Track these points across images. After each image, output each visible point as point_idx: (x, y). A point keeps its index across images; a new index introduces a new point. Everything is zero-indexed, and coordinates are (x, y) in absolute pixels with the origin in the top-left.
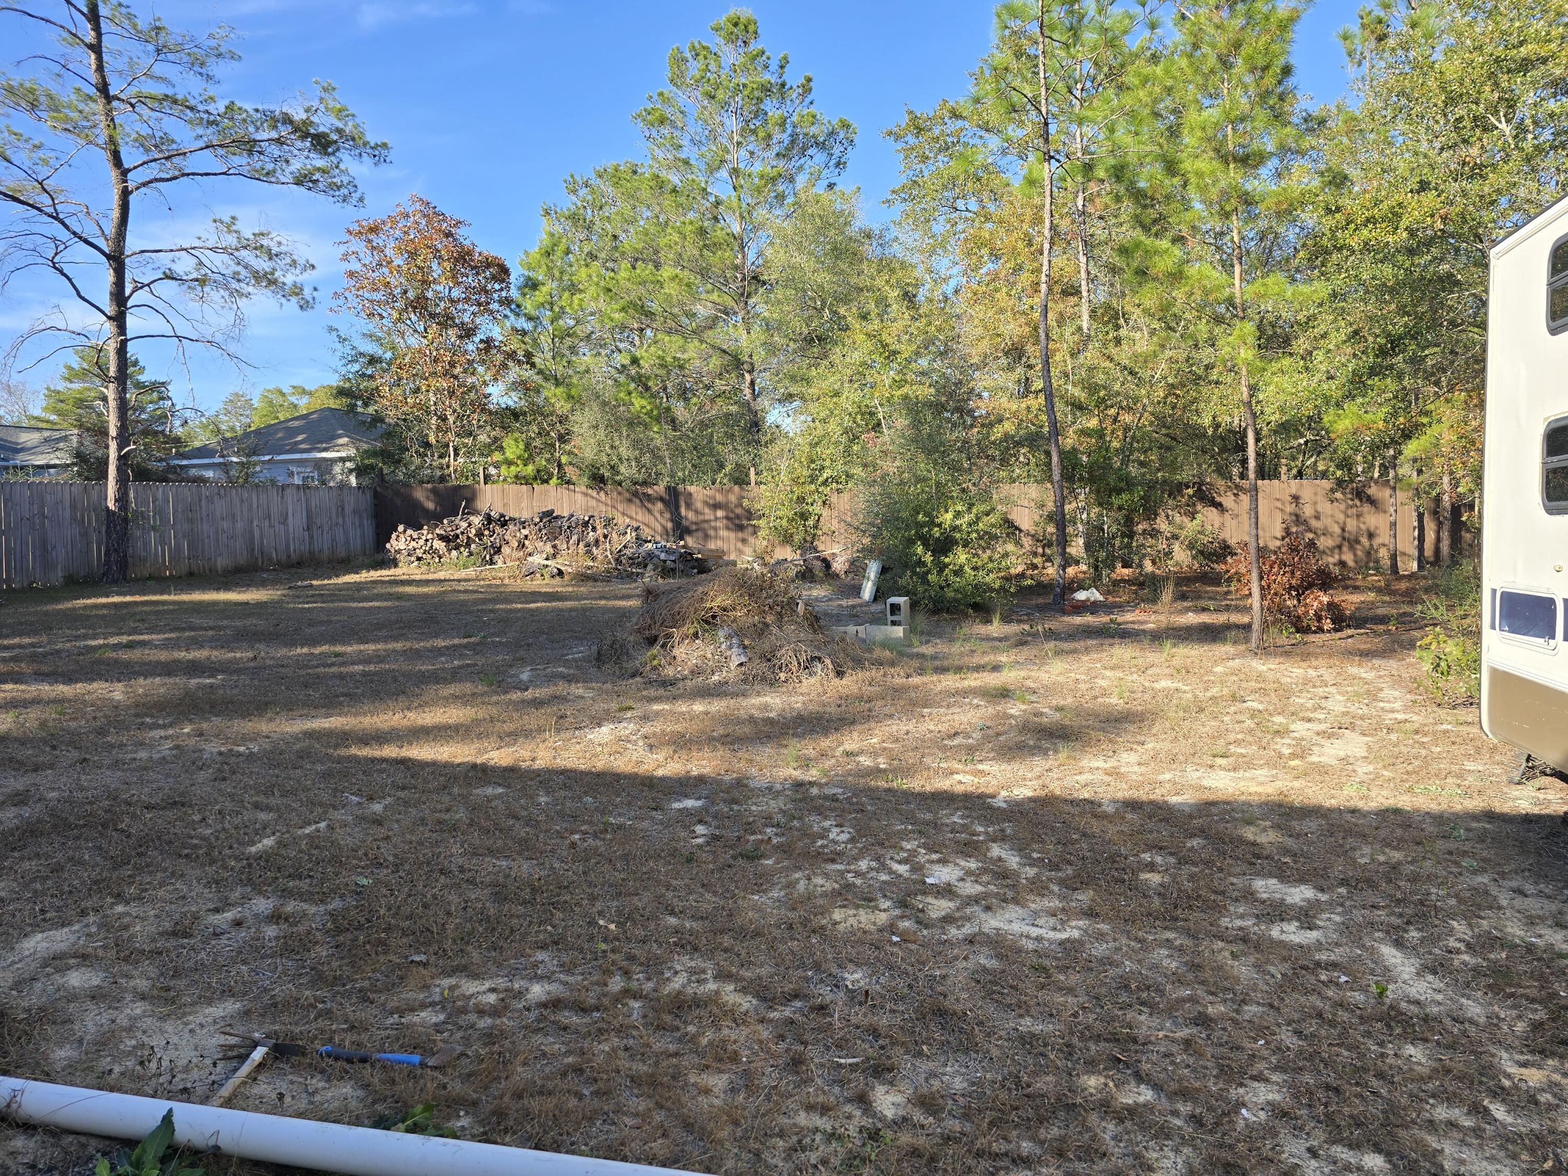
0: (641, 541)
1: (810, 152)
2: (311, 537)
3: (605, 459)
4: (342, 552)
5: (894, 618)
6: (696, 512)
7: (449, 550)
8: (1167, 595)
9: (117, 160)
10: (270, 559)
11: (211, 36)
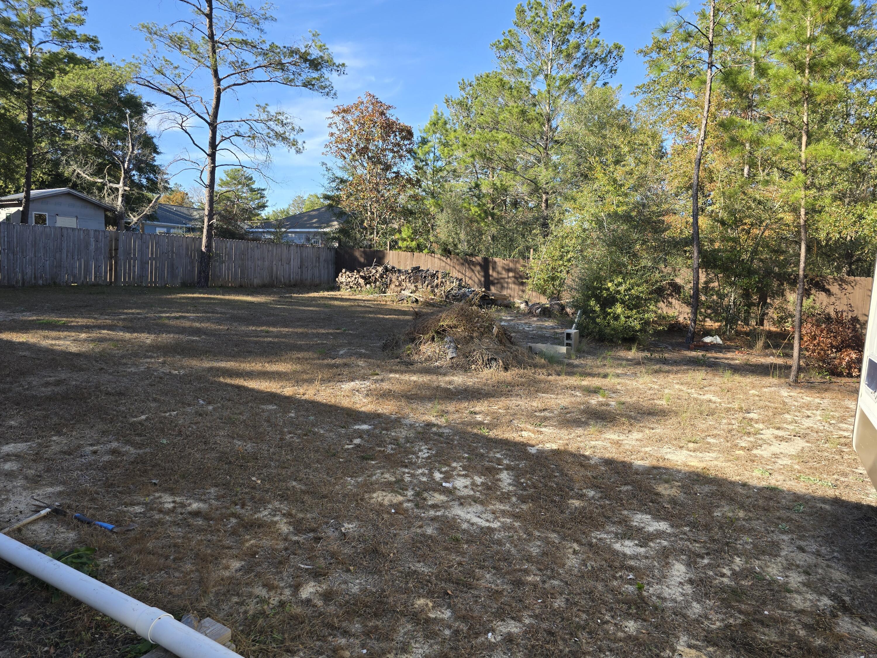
0: (460, 286)
1: (595, 64)
2: (302, 272)
3: (451, 240)
4: (317, 281)
5: (568, 342)
6: (498, 273)
7: (366, 285)
8: (760, 344)
9: (216, 73)
10: (281, 282)
11: (262, 8)
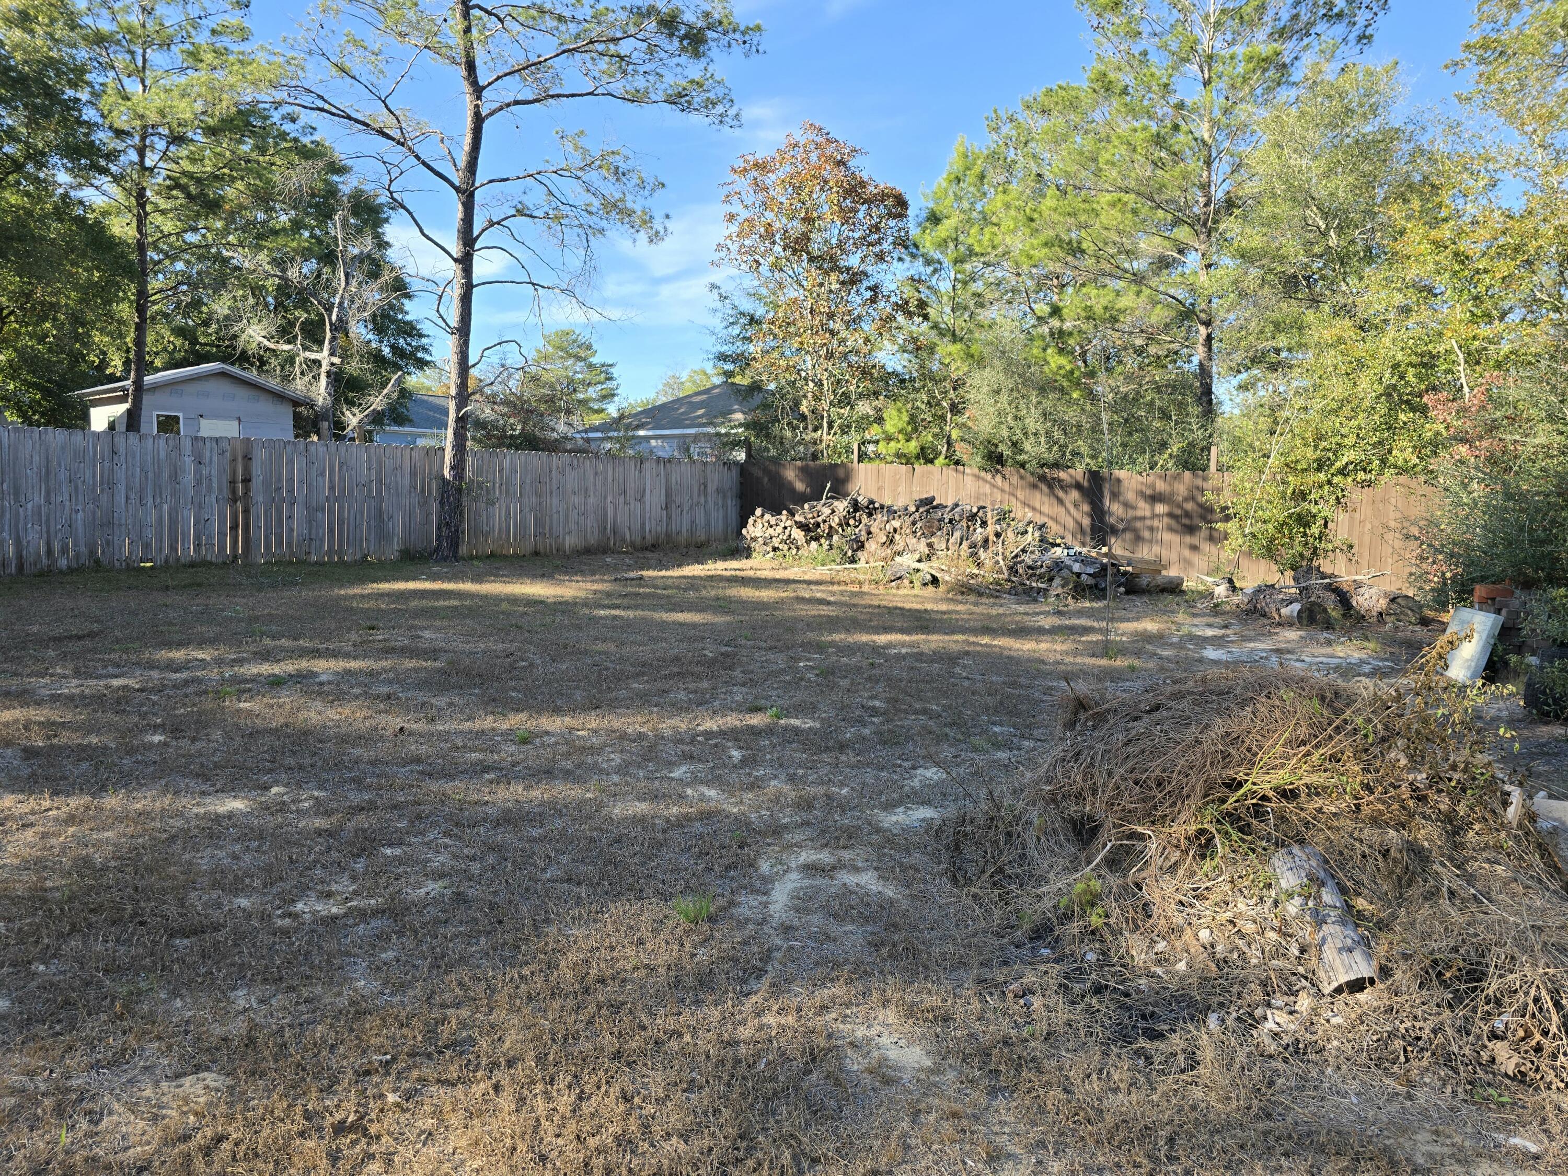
0: (1046, 544)
2: (669, 517)
3: (1005, 433)
4: (702, 536)
6: (1126, 505)
7: (808, 542)
9: (471, 72)
10: (623, 540)
